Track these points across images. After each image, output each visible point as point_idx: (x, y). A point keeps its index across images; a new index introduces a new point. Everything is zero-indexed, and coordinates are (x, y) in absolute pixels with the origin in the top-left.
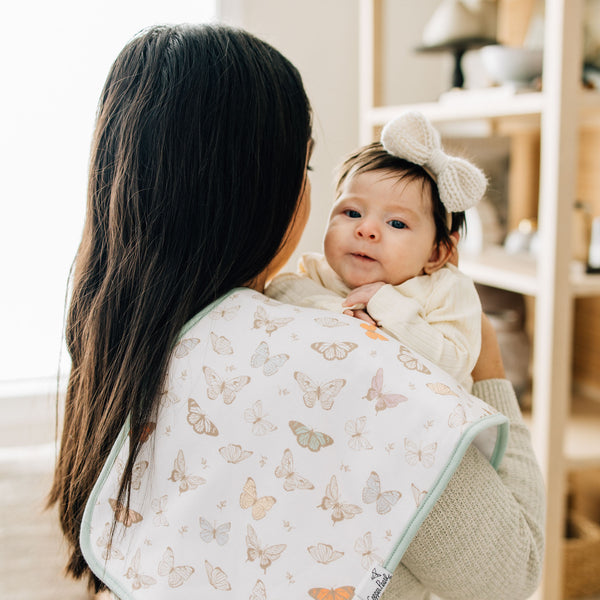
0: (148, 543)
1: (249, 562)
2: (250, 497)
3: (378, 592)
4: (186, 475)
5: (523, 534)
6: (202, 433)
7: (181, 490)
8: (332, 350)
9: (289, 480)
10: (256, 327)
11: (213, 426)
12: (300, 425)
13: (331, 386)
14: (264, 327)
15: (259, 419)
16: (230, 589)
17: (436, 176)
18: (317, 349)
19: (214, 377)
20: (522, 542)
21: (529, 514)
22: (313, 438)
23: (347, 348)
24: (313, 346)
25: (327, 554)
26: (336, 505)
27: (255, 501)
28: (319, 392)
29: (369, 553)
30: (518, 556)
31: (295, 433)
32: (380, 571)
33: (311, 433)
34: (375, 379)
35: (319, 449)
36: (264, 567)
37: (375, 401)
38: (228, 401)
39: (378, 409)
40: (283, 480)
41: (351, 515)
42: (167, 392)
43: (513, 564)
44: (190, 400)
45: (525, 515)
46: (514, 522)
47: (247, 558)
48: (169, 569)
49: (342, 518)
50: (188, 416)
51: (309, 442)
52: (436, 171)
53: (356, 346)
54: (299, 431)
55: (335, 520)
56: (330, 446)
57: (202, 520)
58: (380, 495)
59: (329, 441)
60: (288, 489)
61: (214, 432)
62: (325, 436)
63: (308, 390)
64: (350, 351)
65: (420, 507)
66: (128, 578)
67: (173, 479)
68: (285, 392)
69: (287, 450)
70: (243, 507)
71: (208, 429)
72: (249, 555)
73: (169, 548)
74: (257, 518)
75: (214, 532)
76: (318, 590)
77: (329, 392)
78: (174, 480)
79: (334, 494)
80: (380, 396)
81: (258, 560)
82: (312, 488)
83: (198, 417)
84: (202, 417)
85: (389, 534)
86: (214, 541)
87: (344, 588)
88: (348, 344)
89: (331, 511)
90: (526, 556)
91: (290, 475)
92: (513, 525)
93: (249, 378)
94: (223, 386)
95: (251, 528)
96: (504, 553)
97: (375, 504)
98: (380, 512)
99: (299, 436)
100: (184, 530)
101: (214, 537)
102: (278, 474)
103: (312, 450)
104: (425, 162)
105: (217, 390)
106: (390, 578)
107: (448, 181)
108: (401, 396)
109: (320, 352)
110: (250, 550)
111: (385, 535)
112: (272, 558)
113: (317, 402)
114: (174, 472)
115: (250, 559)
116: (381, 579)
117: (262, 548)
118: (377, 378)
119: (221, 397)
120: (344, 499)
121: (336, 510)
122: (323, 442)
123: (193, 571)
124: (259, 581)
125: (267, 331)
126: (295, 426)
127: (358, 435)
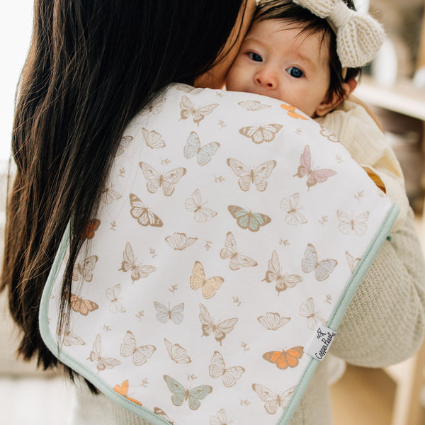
0: (107, 328)
1: (204, 336)
2: (199, 278)
3: (324, 349)
4: (137, 264)
5: (413, 301)
6: (147, 225)
7: (134, 279)
8: (259, 133)
9: (234, 261)
10: (184, 117)
11: (156, 218)
12: (238, 208)
13: (263, 168)
14: (191, 117)
15: (199, 208)
16: (190, 361)
17: (337, 29)
18: (245, 134)
19: (151, 172)
20: (412, 307)
21: (417, 283)
22: (252, 220)
23: (274, 130)
24: (241, 131)
25: (275, 321)
26: (279, 277)
27: (205, 282)
28: (252, 175)
29: (313, 315)
30: (408, 319)
31: (234, 217)
32: (325, 330)
33: (250, 215)
34: (303, 157)
35: (258, 229)
36: (219, 340)
37: (306, 178)
38: (169, 193)
39: (309, 185)
40: (228, 260)
41: (293, 284)
42: (107, 190)
43: (404, 326)
44: (132, 196)
45: (415, 284)
46: (407, 290)
47: (202, 333)
48: (132, 350)
49: (285, 288)
50: (132, 211)
51: (248, 224)
52: (337, 25)
53: (281, 126)
54: (238, 214)
55: (279, 290)
56: (268, 225)
57: (156, 304)
58: (317, 265)
59: (267, 220)
60: (234, 268)
61: (159, 224)
62: (263, 216)
63: (241, 175)
64: (277, 132)
65: (355, 273)
66: (92, 361)
67: (123, 269)
68: (221, 179)
69: (229, 233)
70: (194, 288)
71: (152, 221)
72: (204, 331)
73: (129, 332)
74: (206, 296)
75: (170, 312)
76: (271, 353)
77: (262, 175)
78: (125, 271)
79: (276, 268)
80: (310, 172)
81: (212, 335)
82: (256, 264)
83: (141, 211)
84: (145, 210)
85: (329, 298)
86: (170, 321)
87: (293, 348)
88: (273, 125)
89: (274, 283)
90: (415, 319)
91: (235, 255)
92: (406, 293)
93: (185, 170)
94: (161, 180)
95: (203, 307)
96: (398, 317)
97: (313, 273)
98: (319, 279)
99: (238, 219)
100: (141, 314)
101: (170, 318)
102: (223, 256)
103: (252, 230)
104: (327, 15)
105: (157, 184)
106: (334, 335)
107: (346, 37)
108: (330, 170)
109: (248, 136)
110: (204, 326)
111: (326, 299)
112: (225, 331)
113: (252, 186)
114: (124, 263)
115: (206, 334)
116: (326, 337)
117: (216, 323)
118: (306, 156)
119: (160, 190)
120: (285, 270)
121: (280, 281)
122: (261, 221)
123: (155, 349)
124: (216, 352)
125: (195, 121)
126: (233, 210)
127: (294, 210)
